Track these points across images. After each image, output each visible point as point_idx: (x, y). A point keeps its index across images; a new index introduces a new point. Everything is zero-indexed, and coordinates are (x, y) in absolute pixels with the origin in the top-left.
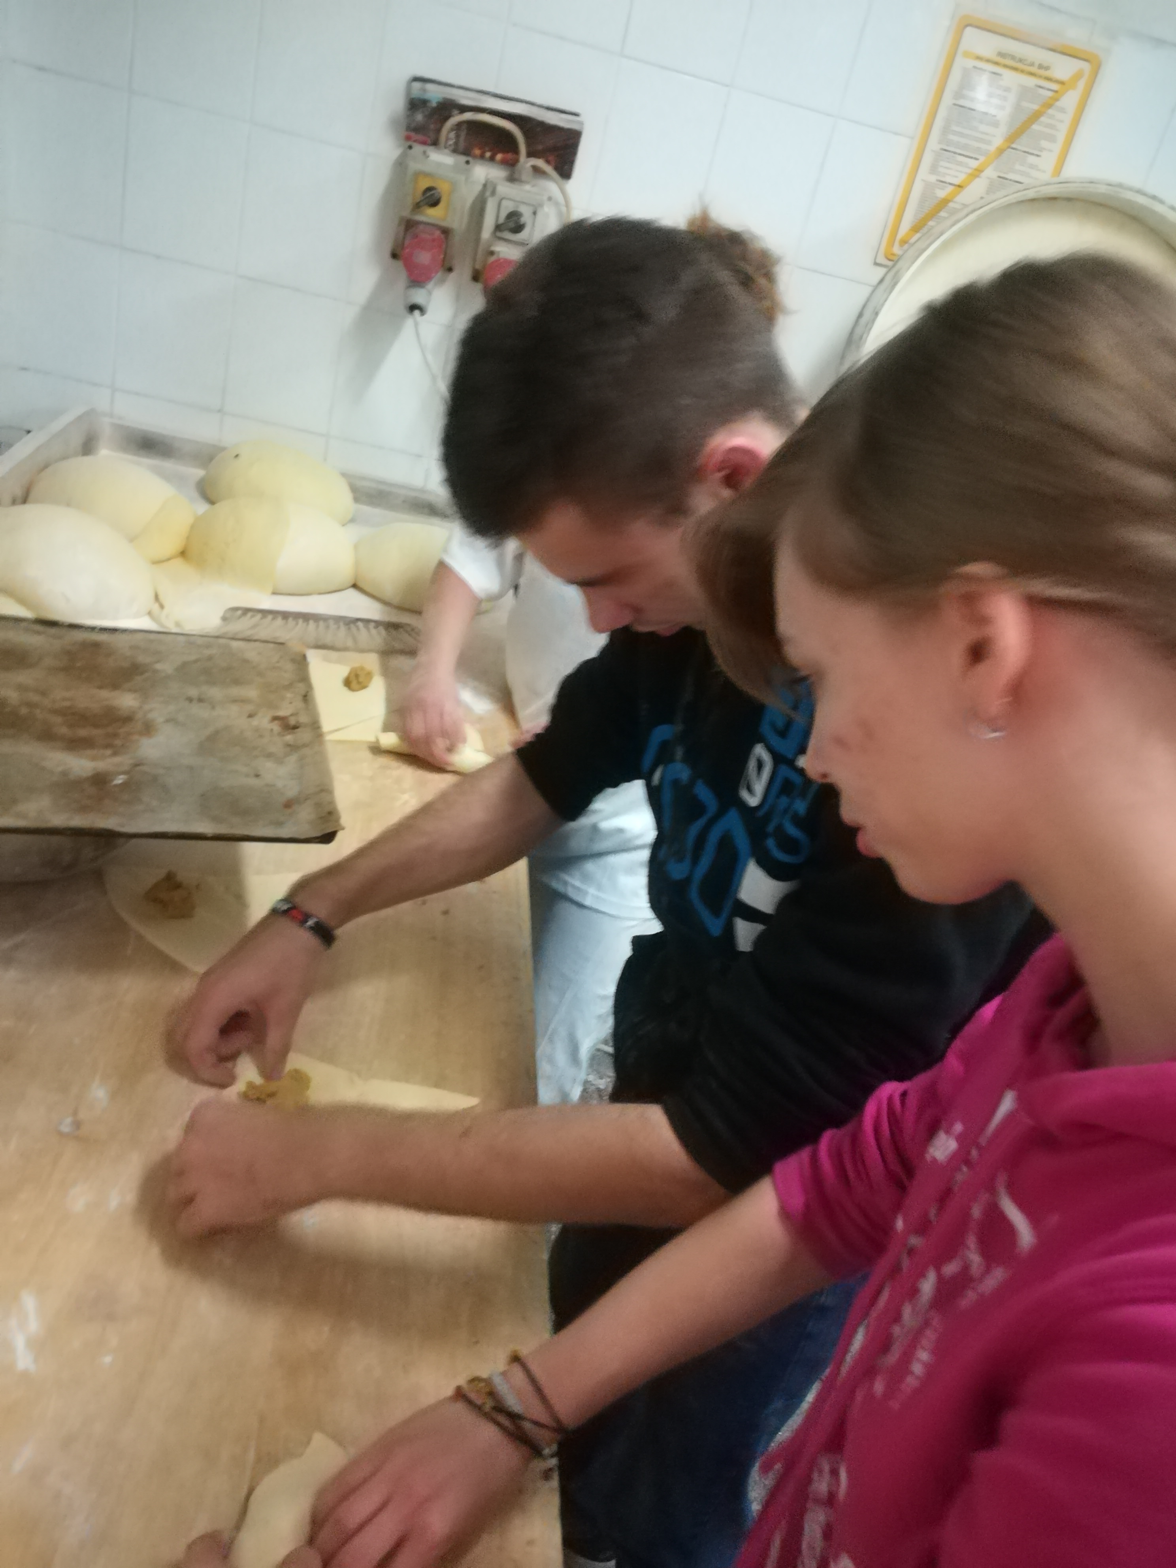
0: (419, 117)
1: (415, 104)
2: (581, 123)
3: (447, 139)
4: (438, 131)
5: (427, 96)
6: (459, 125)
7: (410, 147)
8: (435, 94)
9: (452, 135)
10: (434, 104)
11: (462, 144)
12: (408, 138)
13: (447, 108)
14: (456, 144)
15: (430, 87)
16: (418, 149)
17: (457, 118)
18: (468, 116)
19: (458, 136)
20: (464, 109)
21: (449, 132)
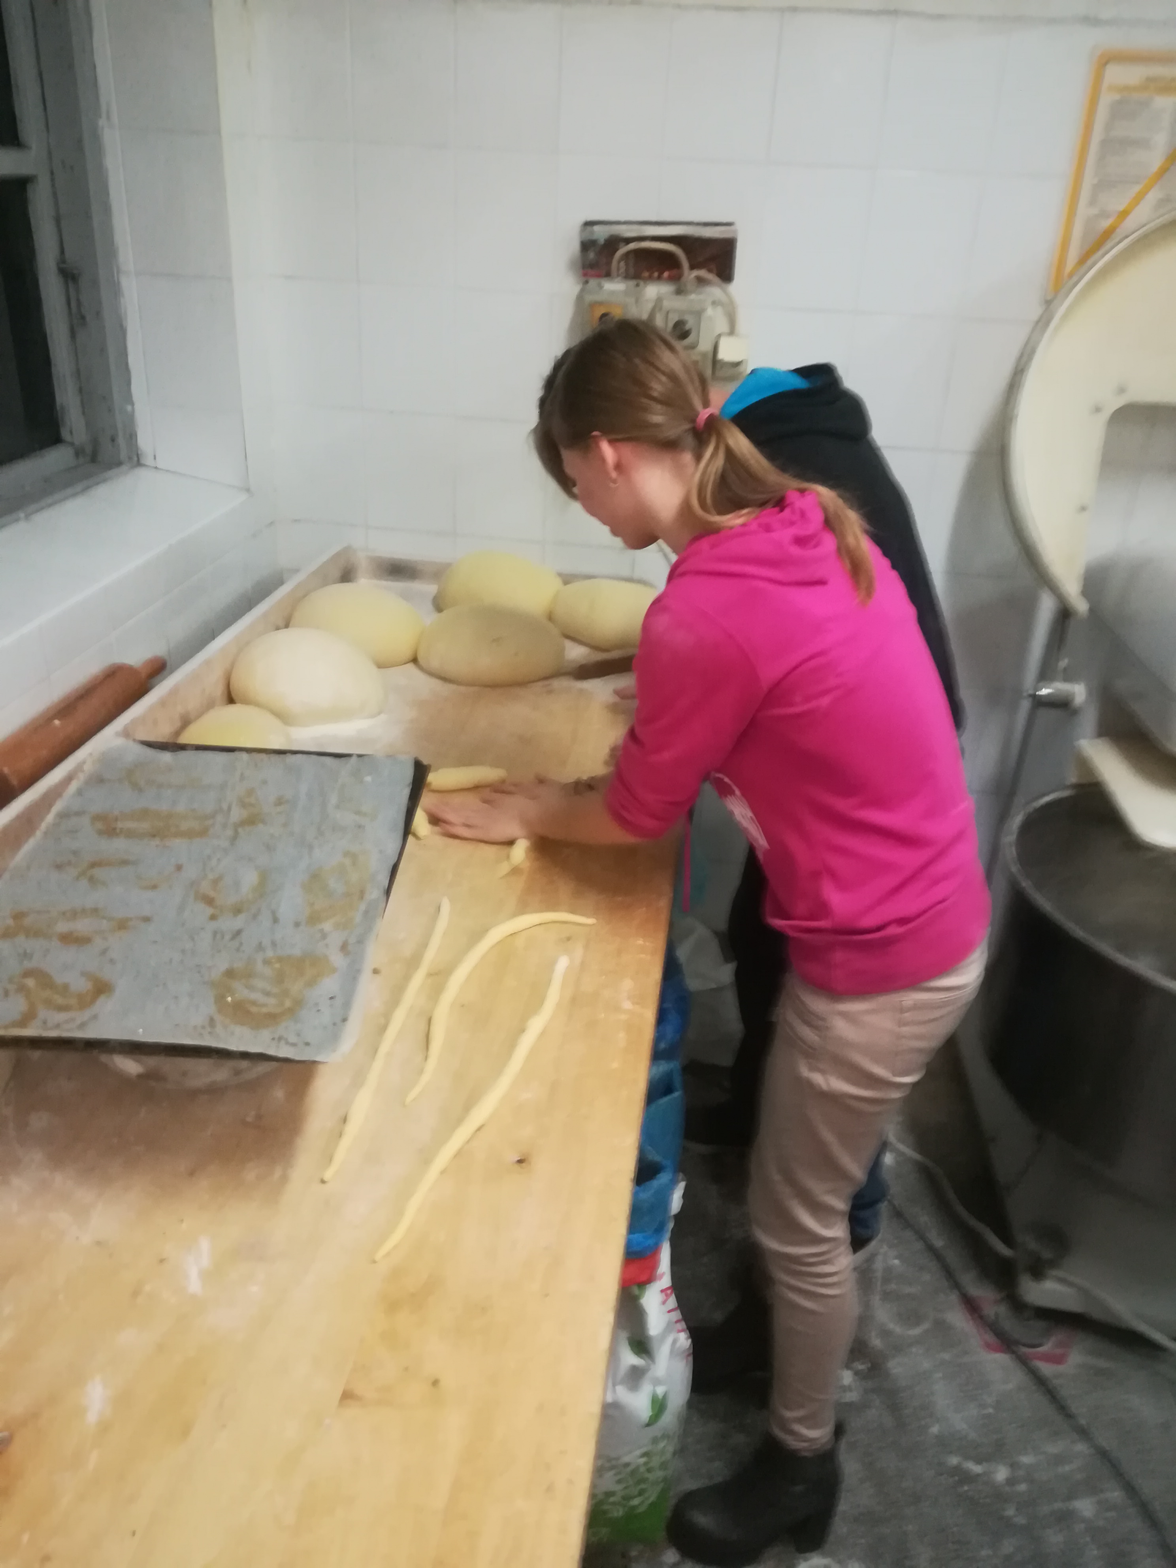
0: (592, 255)
1: (586, 246)
2: (735, 232)
3: (618, 269)
4: (609, 263)
5: (594, 237)
6: (628, 254)
7: (587, 282)
8: (601, 233)
9: (622, 264)
10: (602, 241)
11: (632, 271)
12: (585, 275)
13: (614, 242)
14: (627, 270)
15: (596, 228)
16: (593, 282)
17: (623, 250)
18: (632, 246)
19: (627, 264)
20: (628, 241)
21: (619, 262)
